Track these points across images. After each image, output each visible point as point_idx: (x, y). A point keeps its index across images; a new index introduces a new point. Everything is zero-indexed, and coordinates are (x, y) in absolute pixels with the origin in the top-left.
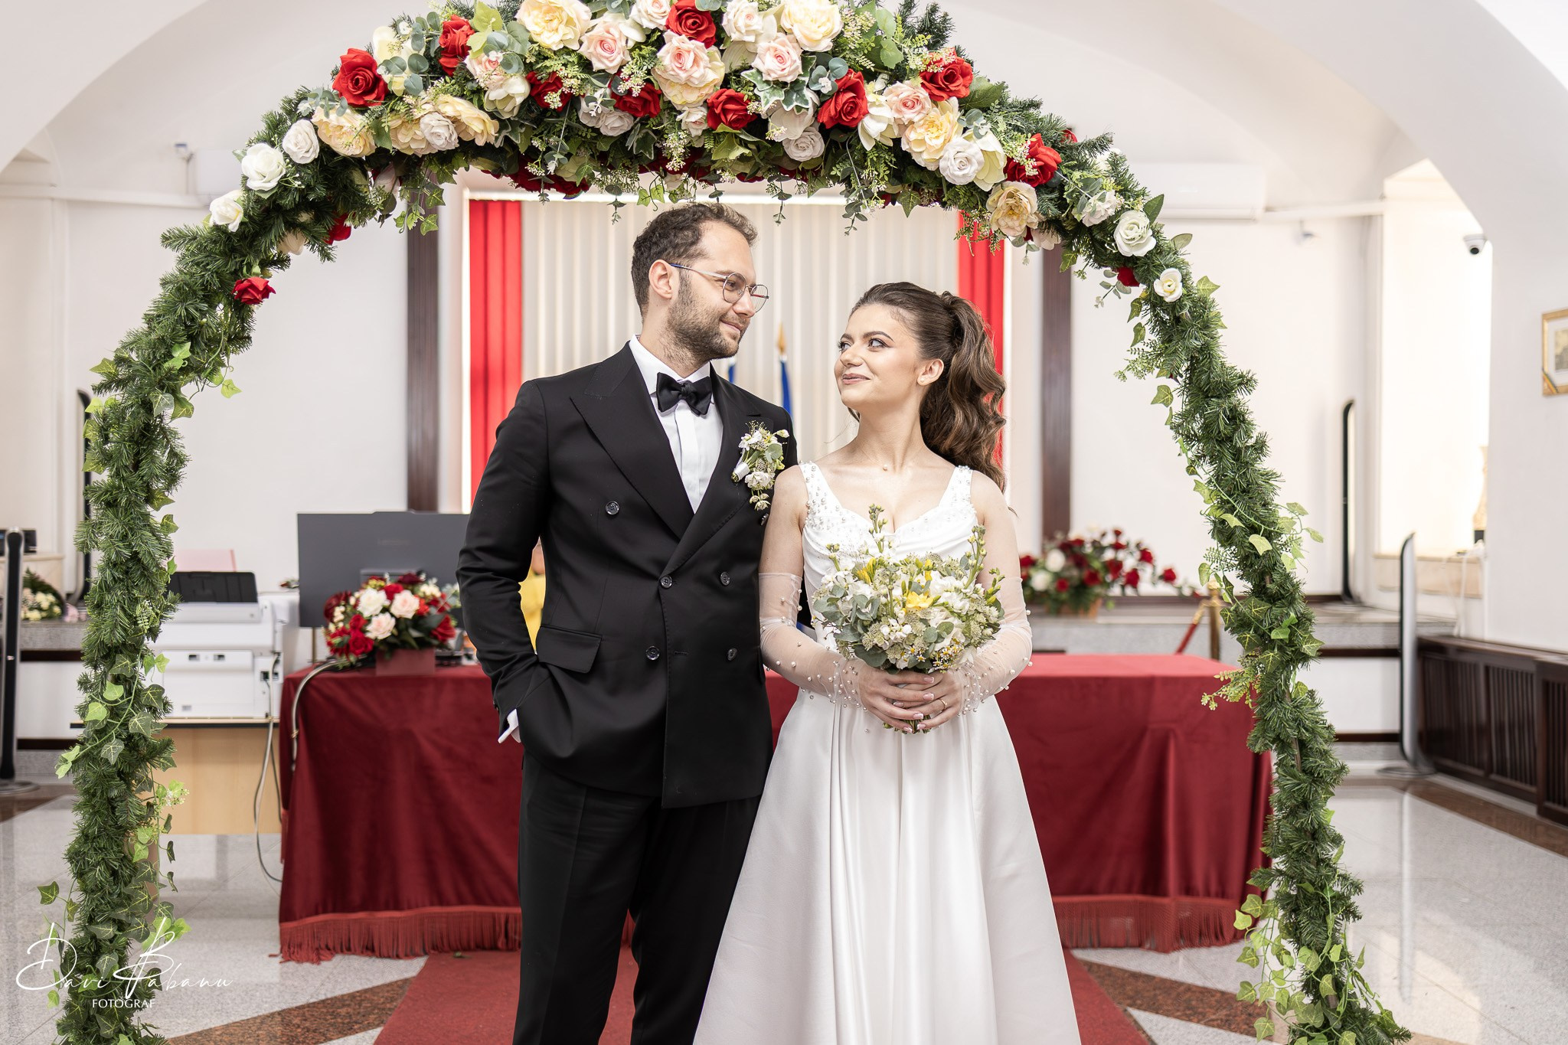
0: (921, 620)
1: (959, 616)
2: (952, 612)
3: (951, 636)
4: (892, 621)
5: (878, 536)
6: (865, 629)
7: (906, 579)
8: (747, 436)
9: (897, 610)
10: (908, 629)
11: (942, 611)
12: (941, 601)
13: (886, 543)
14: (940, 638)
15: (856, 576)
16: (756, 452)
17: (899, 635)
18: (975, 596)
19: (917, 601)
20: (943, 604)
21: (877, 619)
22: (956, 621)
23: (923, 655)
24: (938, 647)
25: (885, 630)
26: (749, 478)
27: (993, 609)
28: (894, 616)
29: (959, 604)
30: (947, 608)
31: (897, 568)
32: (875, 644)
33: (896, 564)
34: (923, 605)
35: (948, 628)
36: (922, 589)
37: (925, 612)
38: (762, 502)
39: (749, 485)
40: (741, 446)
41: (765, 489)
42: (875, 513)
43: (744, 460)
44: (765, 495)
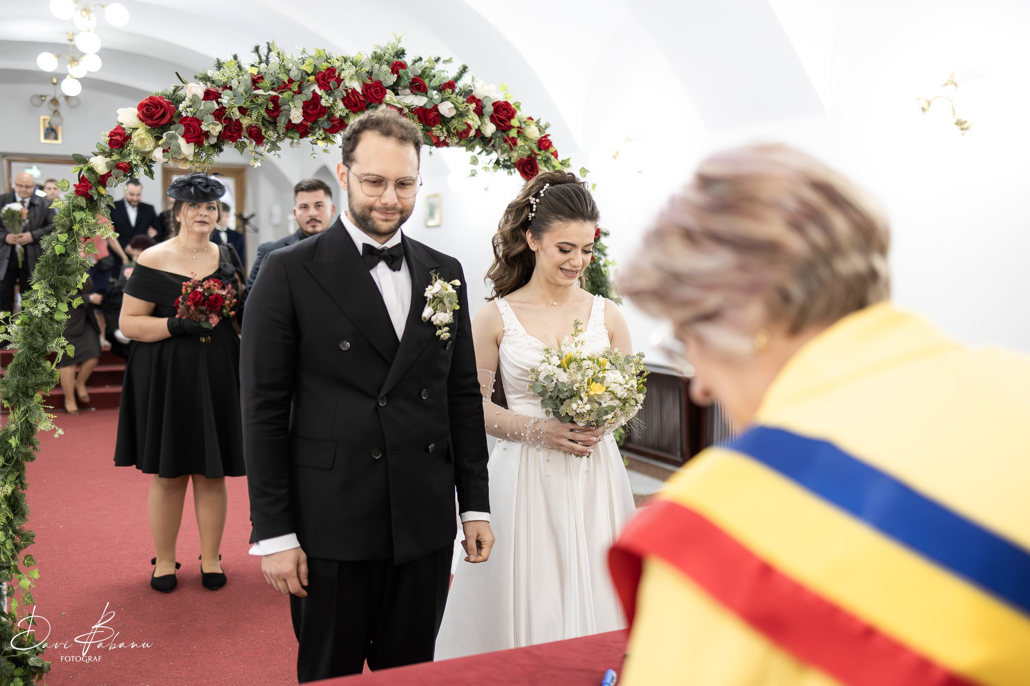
0: (597, 402)
1: (619, 399)
2: (616, 398)
3: (613, 413)
4: (580, 402)
5: (577, 340)
6: (562, 402)
8: (430, 287)
9: (583, 395)
10: (588, 407)
11: (609, 395)
12: (609, 389)
13: (581, 343)
14: (606, 413)
15: (560, 366)
16: (438, 300)
17: (582, 409)
18: (631, 389)
19: (596, 389)
20: (611, 391)
21: (571, 397)
22: (616, 403)
24: (605, 418)
25: (574, 406)
26: (433, 318)
28: (581, 399)
29: (621, 391)
30: (613, 394)
31: (584, 361)
32: (567, 413)
33: (584, 359)
34: (600, 393)
35: (613, 409)
36: (602, 381)
37: (599, 396)
38: (444, 334)
39: (434, 323)
40: (426, 295)
41: (446, 325)
42: (577, 324)
43: (429, 305)
44: (447, 329)
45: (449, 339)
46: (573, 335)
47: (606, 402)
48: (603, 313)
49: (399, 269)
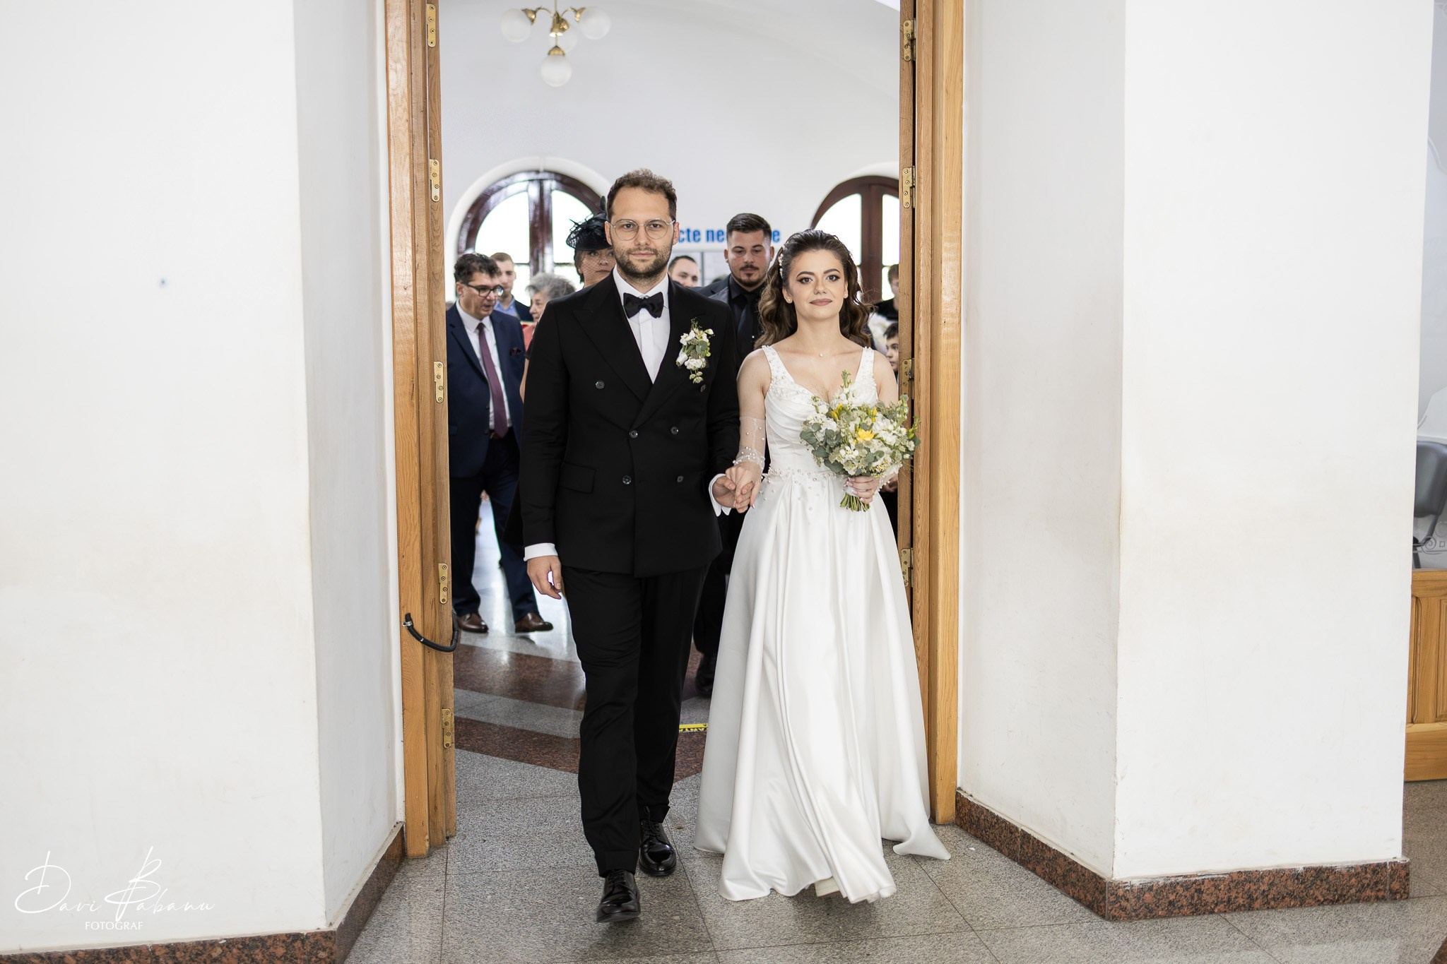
0: (865, 448)
1: (890, 446)
2: (885, 444)
3: (882, 459)
4: (847, 448)
5: (846, 390)
6: (831, 450)
7: (858, 421)
8: (685, 335)
9: (851, 441)
10: (856, 453)
11: (878, 441)
12: (878, 436)
13: (851, 394)
14: (876, 460)
15: (829, 415)
16: (692, 347)
17: (851, 456)
18: (900, 435)
19: (864, 436)
20: (879, 438)
21: (839, 445)
22: (886, 449)
23: (865, 469)
24: (874, 464)
25: (842, 452)
26: (686, 363)
27: (912, 443)
28: (849, 445)
29: (891, 440)
30: (883, 441)
31: (855, 412)
32: (836, 461)
33: (854, 409)
34: (868, 439)
35: (881, 454)
36: (868, 428)
37: (868, 443)
38: (698, 379)
39: (688, 368)
40: (681, 341)
41: (699, 370)
42: (845, 375)
43: (684, 351)
44: (700, 373)
45: (702, 383)
46: (842, 387)
47: (876, 446)
48: (872, 364)
49: (659, 316)
